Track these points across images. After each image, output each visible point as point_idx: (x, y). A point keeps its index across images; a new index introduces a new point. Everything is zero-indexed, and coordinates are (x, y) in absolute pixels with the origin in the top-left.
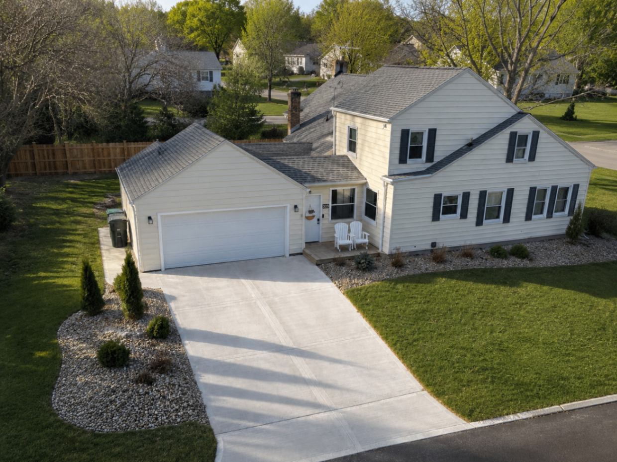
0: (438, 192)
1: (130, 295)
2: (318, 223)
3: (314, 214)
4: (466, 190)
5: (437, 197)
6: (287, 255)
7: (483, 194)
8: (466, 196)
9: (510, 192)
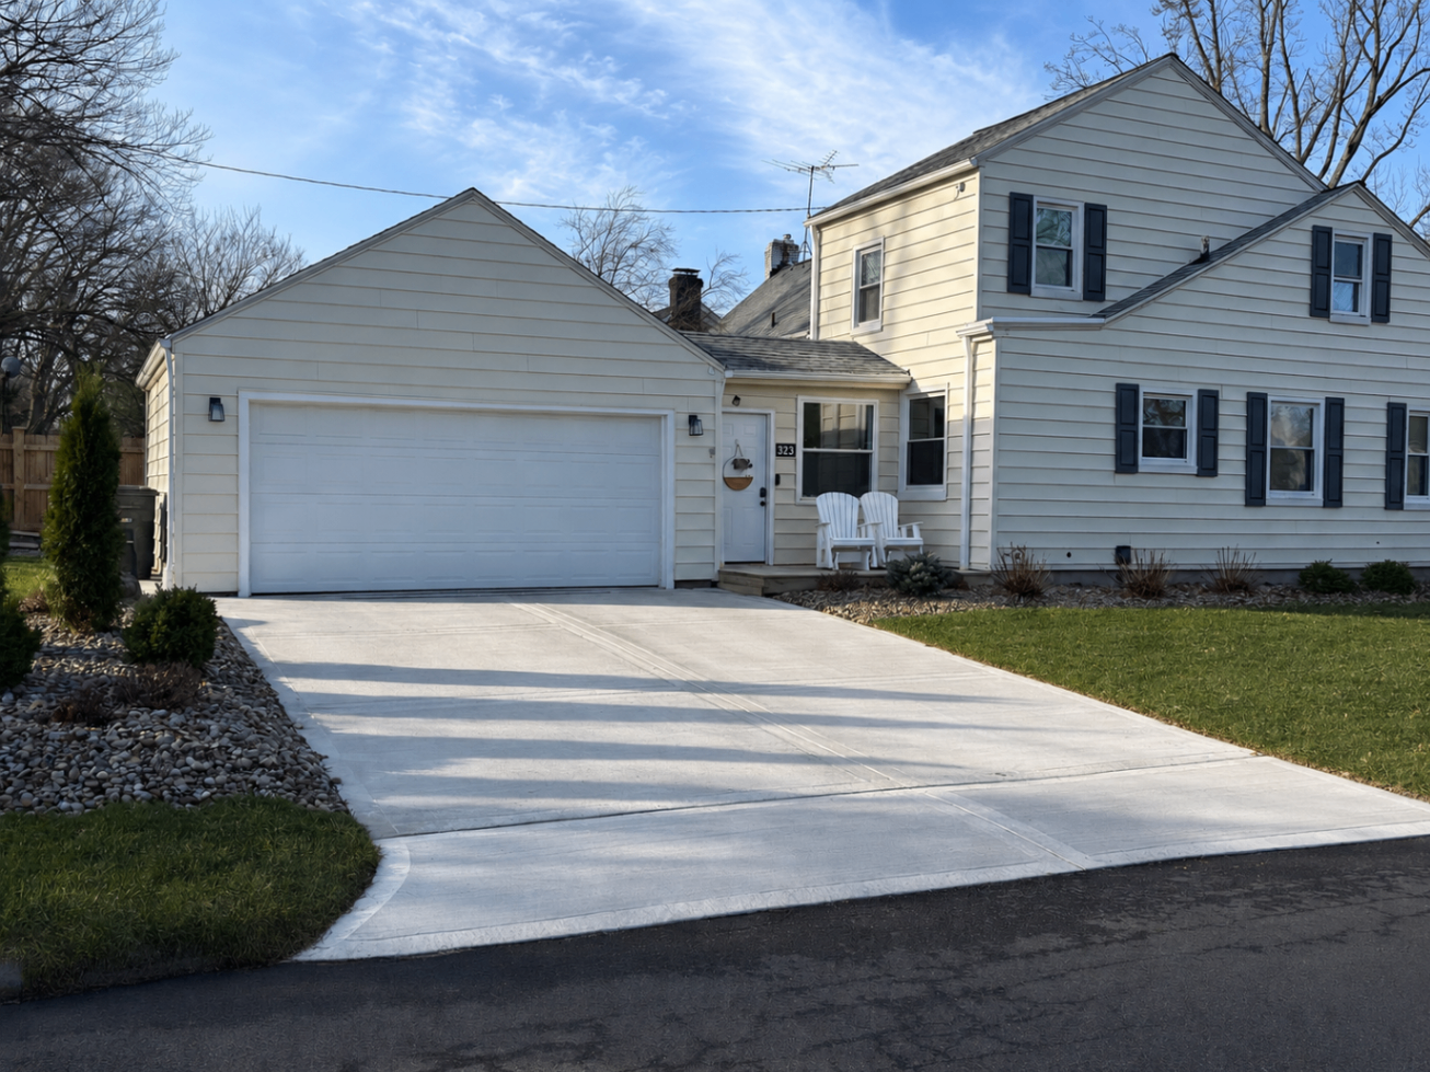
0: (1128, 376)
1: (77, 531)
2: (763, 504)
3: (748, 472)
4: (1209, 381)
5: (1126, 395)
6: (670, 584)
7: (1256, 404)
8: (1209, 400)
9: (1335, 407)
